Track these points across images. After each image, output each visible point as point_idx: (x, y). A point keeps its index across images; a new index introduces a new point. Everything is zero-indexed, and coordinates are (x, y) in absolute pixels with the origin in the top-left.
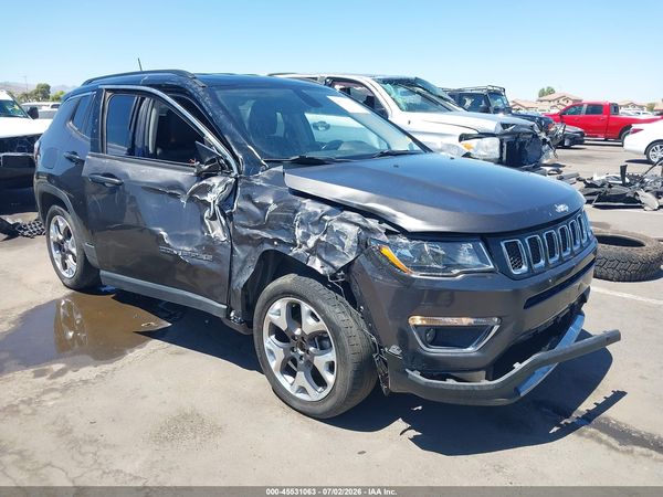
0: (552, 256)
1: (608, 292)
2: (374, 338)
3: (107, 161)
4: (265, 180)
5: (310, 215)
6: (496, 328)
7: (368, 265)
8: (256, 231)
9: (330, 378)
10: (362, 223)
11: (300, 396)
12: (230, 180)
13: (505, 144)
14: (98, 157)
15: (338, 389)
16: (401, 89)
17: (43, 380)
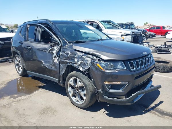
0: (142, 66)
1: (160, 75)
2: (96, 88)
3: (28, 43)
4: (68, 47)
5: (79, 56)
6: (127, 84)
7: (94, 69)
8: (65, 60)
9: (84, 98)
10: (92, 58)
11: (77, 103)
12: (59, 47)
13: (133, 37)
14: (26, 42)
15: (86, 101)
16: (106, 23)
17: (12, 99)
